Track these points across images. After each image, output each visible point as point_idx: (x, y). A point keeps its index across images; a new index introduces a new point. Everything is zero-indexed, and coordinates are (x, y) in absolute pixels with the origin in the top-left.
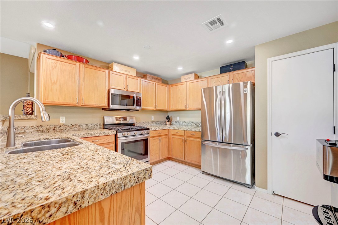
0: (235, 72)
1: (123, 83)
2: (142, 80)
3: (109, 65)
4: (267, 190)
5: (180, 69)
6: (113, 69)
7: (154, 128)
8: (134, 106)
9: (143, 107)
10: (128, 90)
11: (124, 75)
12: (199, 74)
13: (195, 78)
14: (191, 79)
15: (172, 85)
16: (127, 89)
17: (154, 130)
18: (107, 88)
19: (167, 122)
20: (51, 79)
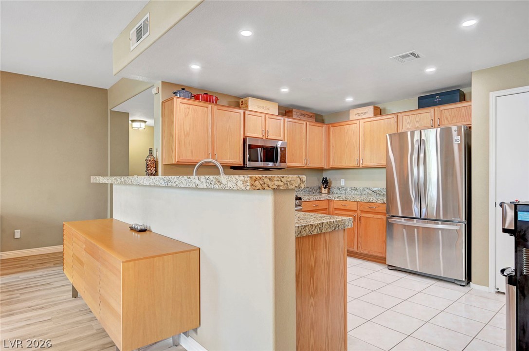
0: (443, 107)
1: (262, 128)
2: (287, 119)
3: (241, 101)
4: (488, 287)
5: (349, 100)
6: (247, 106)
7: (307, 197)
8: (277, 162)
9: (289, 163)
10: (268, 138)
11: (263, 115)
12: (381, 106)
13: (375, 114)
14: (366, 116)
15: (333, 125)
16: (267, 136)
17: (308, 200)
18: (242, 137)
19: (323, 189)
20: (184, 130)
